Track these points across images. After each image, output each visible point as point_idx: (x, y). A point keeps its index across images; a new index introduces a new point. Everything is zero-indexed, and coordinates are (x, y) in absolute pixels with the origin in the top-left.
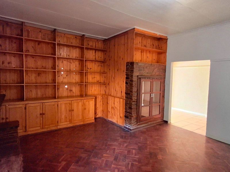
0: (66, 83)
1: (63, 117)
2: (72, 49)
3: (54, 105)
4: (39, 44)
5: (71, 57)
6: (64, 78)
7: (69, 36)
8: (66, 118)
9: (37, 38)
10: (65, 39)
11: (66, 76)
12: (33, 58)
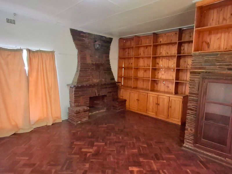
0: (164, 79)
1: (151, 107)
2: (171, 46)
3: (145, 95)
4: (146, 48)
5: (169, 55)
6: (162, 74)
7: (170, 34)
8: (153, 109)
9: (146, 43)
10: (165, 39)
11: (165, 72)
12: (143, 59)
